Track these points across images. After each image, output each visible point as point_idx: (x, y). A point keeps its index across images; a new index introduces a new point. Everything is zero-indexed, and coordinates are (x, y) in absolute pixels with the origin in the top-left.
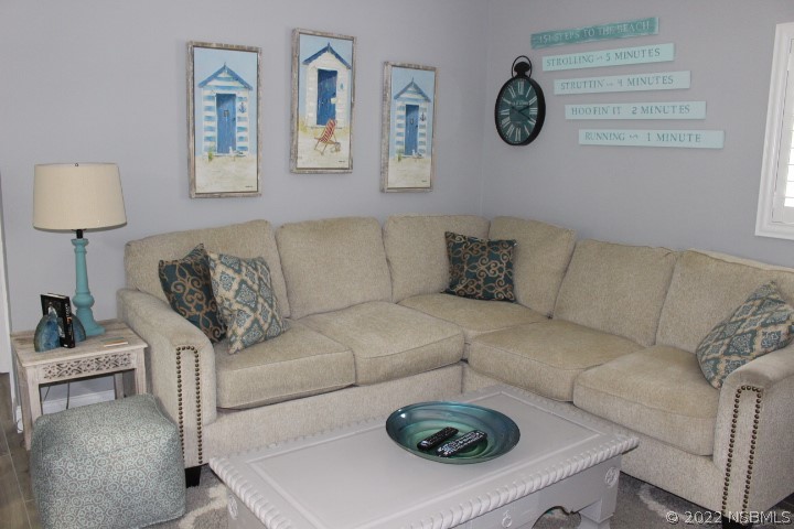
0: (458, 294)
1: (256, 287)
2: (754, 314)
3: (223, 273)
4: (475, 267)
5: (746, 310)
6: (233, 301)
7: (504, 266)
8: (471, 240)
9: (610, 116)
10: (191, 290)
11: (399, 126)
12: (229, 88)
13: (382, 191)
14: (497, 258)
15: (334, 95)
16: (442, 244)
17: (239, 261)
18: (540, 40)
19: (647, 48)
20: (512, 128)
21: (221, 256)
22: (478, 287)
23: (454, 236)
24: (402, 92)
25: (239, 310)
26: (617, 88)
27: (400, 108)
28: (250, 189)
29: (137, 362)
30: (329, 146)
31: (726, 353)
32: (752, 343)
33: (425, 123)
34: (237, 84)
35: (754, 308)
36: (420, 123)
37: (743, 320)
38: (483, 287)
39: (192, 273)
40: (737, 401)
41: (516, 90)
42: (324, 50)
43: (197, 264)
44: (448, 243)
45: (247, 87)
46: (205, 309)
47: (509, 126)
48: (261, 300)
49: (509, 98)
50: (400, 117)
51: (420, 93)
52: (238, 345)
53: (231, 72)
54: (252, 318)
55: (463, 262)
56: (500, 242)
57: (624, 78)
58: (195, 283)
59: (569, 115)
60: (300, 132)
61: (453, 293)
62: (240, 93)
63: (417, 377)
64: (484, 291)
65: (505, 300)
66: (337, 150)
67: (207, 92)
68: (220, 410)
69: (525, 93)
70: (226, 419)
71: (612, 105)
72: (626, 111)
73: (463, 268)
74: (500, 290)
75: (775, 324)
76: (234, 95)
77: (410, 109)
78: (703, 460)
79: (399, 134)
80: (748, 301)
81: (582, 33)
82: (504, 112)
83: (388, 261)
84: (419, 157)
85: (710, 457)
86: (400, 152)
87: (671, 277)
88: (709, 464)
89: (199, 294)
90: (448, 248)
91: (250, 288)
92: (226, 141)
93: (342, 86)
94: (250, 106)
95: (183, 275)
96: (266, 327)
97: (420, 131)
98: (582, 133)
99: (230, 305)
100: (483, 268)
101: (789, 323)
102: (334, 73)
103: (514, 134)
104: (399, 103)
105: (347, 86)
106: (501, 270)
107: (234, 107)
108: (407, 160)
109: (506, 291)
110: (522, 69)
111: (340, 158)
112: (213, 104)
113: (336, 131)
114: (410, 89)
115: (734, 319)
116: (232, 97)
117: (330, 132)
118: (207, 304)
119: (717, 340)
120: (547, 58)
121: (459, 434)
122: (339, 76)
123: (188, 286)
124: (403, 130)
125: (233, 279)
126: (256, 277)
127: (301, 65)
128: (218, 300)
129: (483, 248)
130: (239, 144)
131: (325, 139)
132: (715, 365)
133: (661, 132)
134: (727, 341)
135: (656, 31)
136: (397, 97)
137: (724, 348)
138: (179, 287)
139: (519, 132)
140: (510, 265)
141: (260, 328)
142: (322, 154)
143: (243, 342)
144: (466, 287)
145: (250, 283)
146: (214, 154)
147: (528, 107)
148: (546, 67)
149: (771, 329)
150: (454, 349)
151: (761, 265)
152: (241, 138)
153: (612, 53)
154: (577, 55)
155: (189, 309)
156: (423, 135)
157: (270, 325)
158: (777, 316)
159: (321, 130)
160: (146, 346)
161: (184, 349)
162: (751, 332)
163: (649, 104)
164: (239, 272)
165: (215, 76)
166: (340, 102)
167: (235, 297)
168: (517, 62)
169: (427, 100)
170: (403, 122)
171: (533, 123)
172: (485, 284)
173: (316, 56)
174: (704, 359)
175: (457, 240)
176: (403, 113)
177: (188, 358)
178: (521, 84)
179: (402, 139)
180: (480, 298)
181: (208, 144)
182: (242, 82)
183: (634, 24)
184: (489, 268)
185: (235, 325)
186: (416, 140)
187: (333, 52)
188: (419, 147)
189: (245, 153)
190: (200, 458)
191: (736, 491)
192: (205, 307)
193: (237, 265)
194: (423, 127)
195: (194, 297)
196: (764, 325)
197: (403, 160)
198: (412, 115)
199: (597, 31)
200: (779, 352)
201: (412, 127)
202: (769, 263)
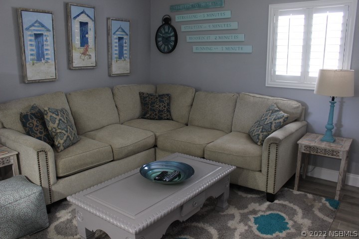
0: (147, 118)
1: (66, 122)
2: (270, 116)
3: (51, 116)
4: (154, 106)
5: (267, 115)
6: (57, 128)
7: (166, 105)
8: (151, 95)
9: (205, 40)
10: (36, 125)
11: (116, 46)
12: (40, 30)
13: (110, 76)
14: (163, 102)
15: (87, 33)
16: (138, 98)
17: (57, 111)
18: (175, 8)
19: (220, 12)
20: (163, 46)
21: (49, 109)
22: (156, 115)
23: (143, 94)
24: (116, 31)
25: (60, 132)
26: (208, 29)
27: (116, 39)
28: (52, 78)
29: (13, 161)
30: (87, 56)
31: (262, 132)
32: (271, 127)
33: (126, 45)
34: (43, 29)
35: (270, 114)
36: (124, 45)
37: (266, 119)
38: (158, 114)
39: (36, 117)
40: (269, 149)
41: (164, 30)
42: (82, 13)
43: (37, 113)
44: (140, 97)
45: (48, 30)
46: (44, 133)
47: (162, 45)
48: (68, 127)
49: (161, 33)
50: (116, 43)
51: (124, 31)
52: (62, 148)
53: (40, 23)
54: (66, 135)
55: (148, 105)
56: (163, 95)
57: (211, 24)
58: (38, 122)
59: (188, 40)
60: (73, 51)
61: (145, 118)
62: (45, 33)
63: (137, 154)
64: (159, 116)
65: (168, 119)
66: (90, 58)
67: (29, 33)
68: (58, 178)
69: (168, 31)
70: (61, 181)
71: (206, 36)
72: (212, 38)
73: (148, 107)
74: (165, 115)
75: (279, 119)
76: (42, 34)
77: (120, 39)
78: (258, 173)
79: (116, 50)
80: (267, 111)
81: (192, 6)
82: (160, 39)
83: (116, 106)
84: (125, 60)
85: (261, 171)
86: (117, 58)
87: (236, 105)
88: (260, 174)
89: (40, 127)
90: (141, 99)
91: (64, 122)
92: (40, 56)
93: (90, 29)
94: (50, 39)
95: (32, 119)
96: (72, 139)
97: (125, 48)
98: (194, 47)
99: (56, 130)
100: (157, 106)
101: (284, 118)
102: (86, 24)
103: (164, 48)
104: (115, 37)
105: (93, 29)
106: (165, 107)
107: (43, 39)
108: (120, 61)
109: (167, 115)
110: (167, 21)
111: (91, 62)
112: (33, 38)
113: (89, 50)
114: (120, 30)
115: (262, 119)
116: (41, 35)
117: (86, 50)
118: (44, 130)
119: (257, 127)
120: (178, 16)
121: (169, 173)
122: (89, 25)
123: (35, 123)
124: (117, 48)
125: (56, 118)
126: (65, 117)
127: (72, 19)
128: (50, 129)
129: (157, 98)
130: (46, 57)
131: (84, 54)
132: (258, 137)
133: (227, 47)
134: (261, 127)
135: (223, 6)
136: (114, 33)
137: (261, 130)
138: (31, 124)
139: (166, 48)
140: (169, 104)
141: (70, 139)
142: (84, 60)
143: (63, 146)
144: (151, 115)
145: (63, 120)
146: (35, 62)
147: (170, 37)
148: (177, 20)
149: (277, 121)
150: (151, 141)
151: (270, 98)
152: (47, 54)
153: (206, 14)
154: (191, 15)
155: (36, 134)
156: (126, 50)
157: (74, 138)
158: (279, 116)
159: (82, 50)
160: (17, 153)
161: (40, 151)
162: (270, 123)
163: (222, 35)
164: (58, 115)
165: (33, 25)
166: (90, 36)
167: (58, 127)
168: (165, 17)
169: (127, 35)
170: (117, 45)
171: (173, 44)
172: (158, 113)
173: (78, 16)
174: (253, 135)
175: (145, 95)
176: (117, 41)
177: (42, 155)
178: (166, 27)
179: (117, 52)
180: (157, 119)
181: (32, 57)
182: (46, 28)
183: (214, 3)
184: (160, 106)
185: (59, 139)
186: (123, 52)
187: (86, 14)
188: (125, 56)
189: (49, 61)
190: (51, 200)
191: (271, 182)
192: (43, 132)
193: (56, 112)
194: (126, 46)
195: (39, 128)
196: (275, 120)
197: (118, 62)
198: (121, 42)
199: (199, 5)
200: (281, 129)
201: (121, 47)
202: (272, 97)
